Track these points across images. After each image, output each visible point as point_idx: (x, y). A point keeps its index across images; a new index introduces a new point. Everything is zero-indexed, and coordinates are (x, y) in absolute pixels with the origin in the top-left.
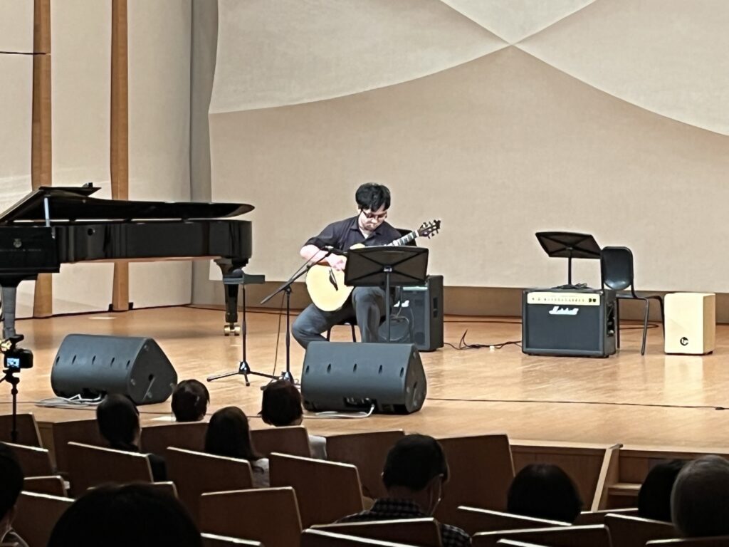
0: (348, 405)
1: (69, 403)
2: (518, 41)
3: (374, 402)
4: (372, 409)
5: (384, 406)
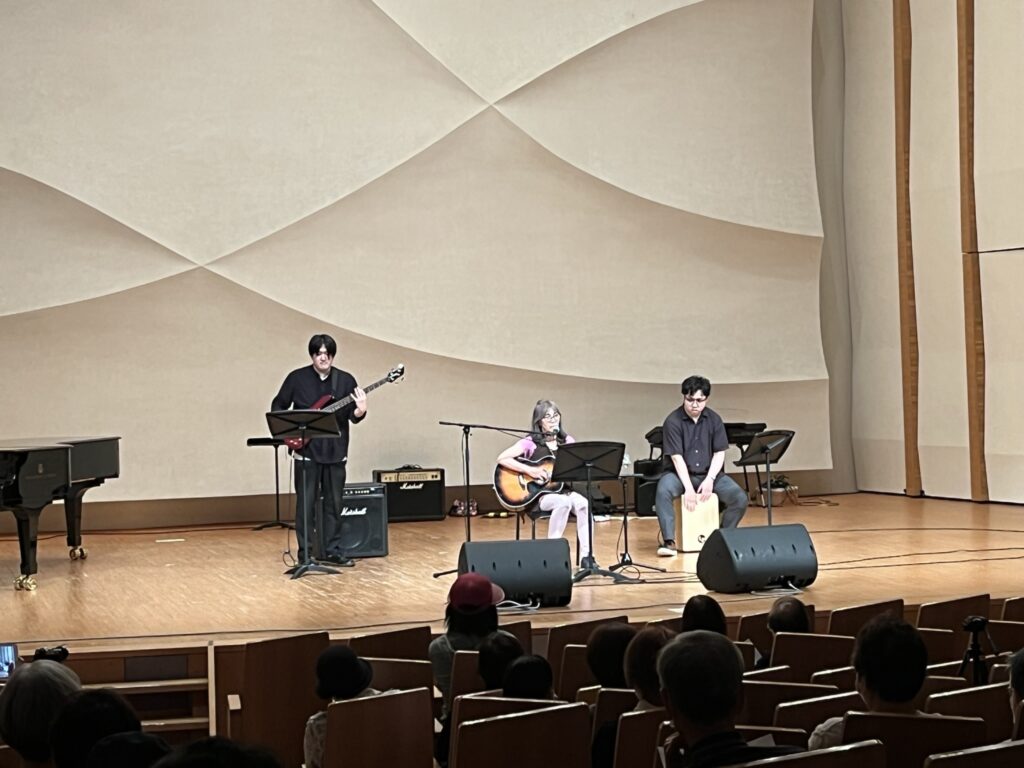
2: (208, 261)
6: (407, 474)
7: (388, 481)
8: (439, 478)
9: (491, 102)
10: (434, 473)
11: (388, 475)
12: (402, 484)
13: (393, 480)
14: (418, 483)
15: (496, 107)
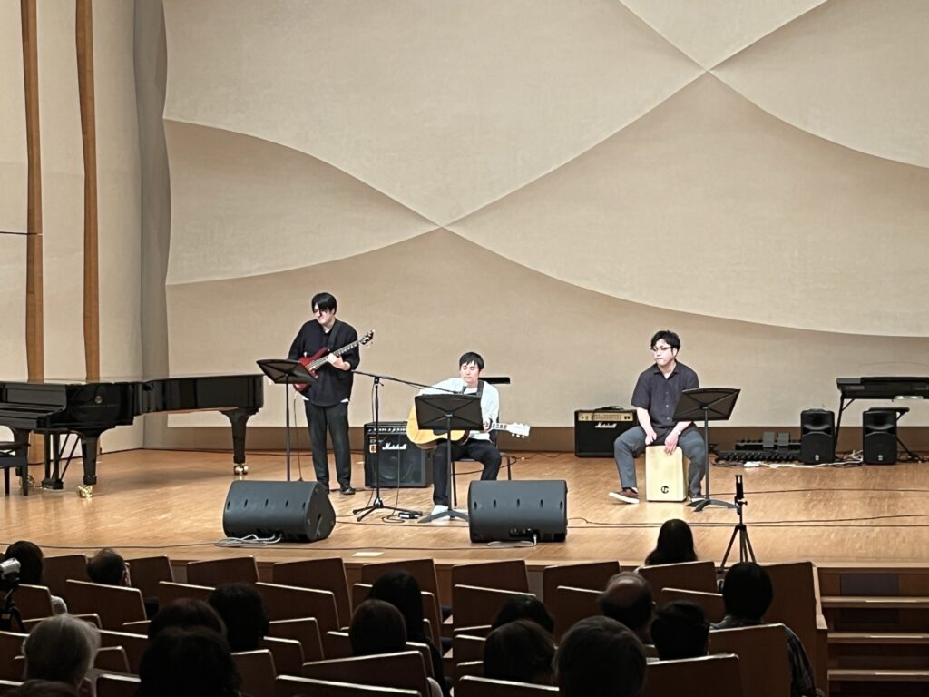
0: (511, 535)
1: (243, 543)
2: (449, 222)
3: (536, 532)
4: (535, 538)
5: (546, 535)
6: (601, 415)
7: (584, 420)
8: (631, 419)
9: (708, 69)
10: (627, 415)
11: (584, 415)
12: (597, 423)
13: (590, 419)
14: (611, 423)
15: (712, 72)
